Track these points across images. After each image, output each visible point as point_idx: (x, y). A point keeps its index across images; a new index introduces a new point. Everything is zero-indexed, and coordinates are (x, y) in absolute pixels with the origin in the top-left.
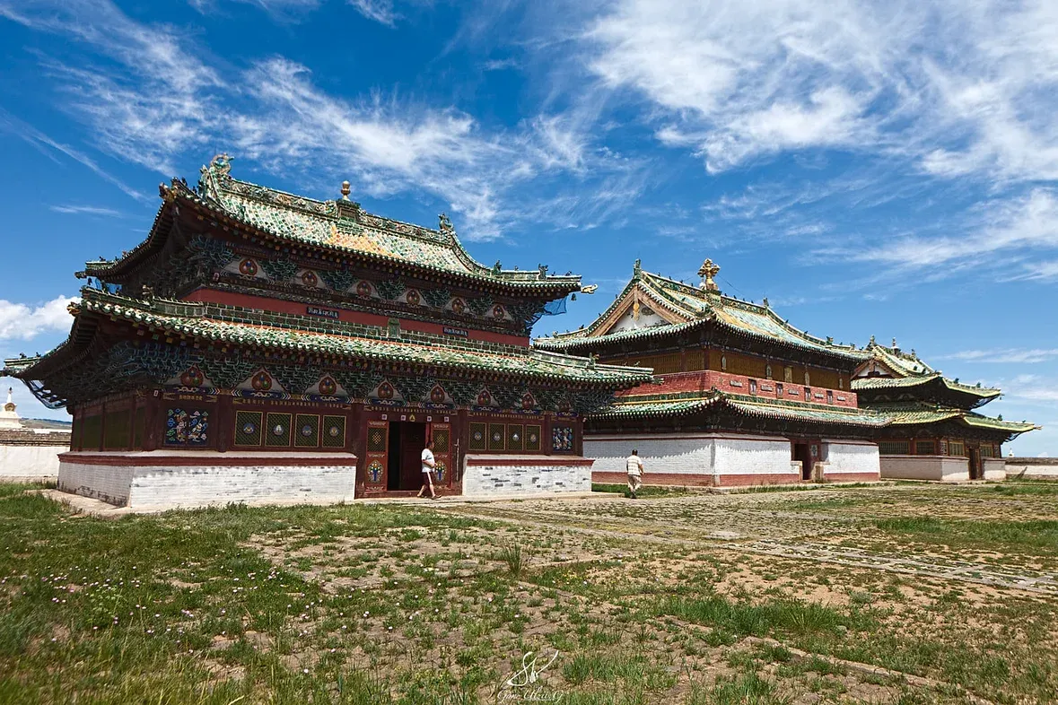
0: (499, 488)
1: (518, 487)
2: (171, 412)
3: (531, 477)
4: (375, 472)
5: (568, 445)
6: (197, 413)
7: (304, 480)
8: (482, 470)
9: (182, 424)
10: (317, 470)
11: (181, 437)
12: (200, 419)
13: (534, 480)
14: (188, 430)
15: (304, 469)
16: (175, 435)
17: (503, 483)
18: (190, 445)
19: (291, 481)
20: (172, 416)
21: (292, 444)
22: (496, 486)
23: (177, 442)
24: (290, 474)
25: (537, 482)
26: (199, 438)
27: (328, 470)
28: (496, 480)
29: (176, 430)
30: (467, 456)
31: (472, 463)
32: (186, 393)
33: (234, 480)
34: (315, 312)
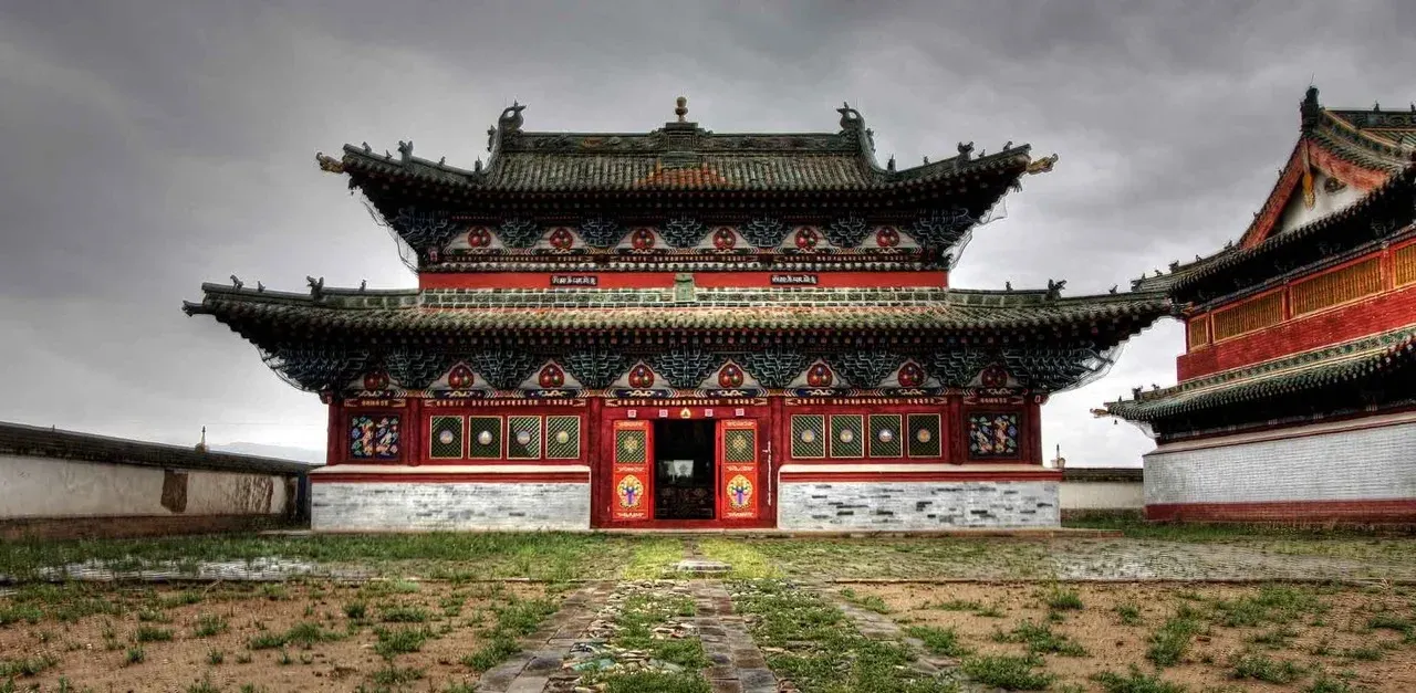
0: (845, 518)
1: (886, 517)
2: (355, 422)
3: (913, 501)
4: (630, 493)
5: (1006, 446)
6: (385, 421)
7: (515, 501)
8: (810, 488)
9: (369, 435)
10: (531, 487)
11: (368, 450)
12: (389, 428)
13: (921, 506)
14: (375, 441)
15: (517, 487)
16: (361, 448)
17: (855, 510)
18: (377, 458)
19: (498, 501)
20: (356, 426)
21: (504, 454)
22: (840, 514)
23: (364, 456)
24: (495, 493)
25: (928, 510)
26: (389, 451)
27: (547, 488)
28: (840, 505)
29: (361, 442)
30: (787, 468)
31: (791, 477)
32: (368, 398)
33: (425, 499)
34: (562, 281)
